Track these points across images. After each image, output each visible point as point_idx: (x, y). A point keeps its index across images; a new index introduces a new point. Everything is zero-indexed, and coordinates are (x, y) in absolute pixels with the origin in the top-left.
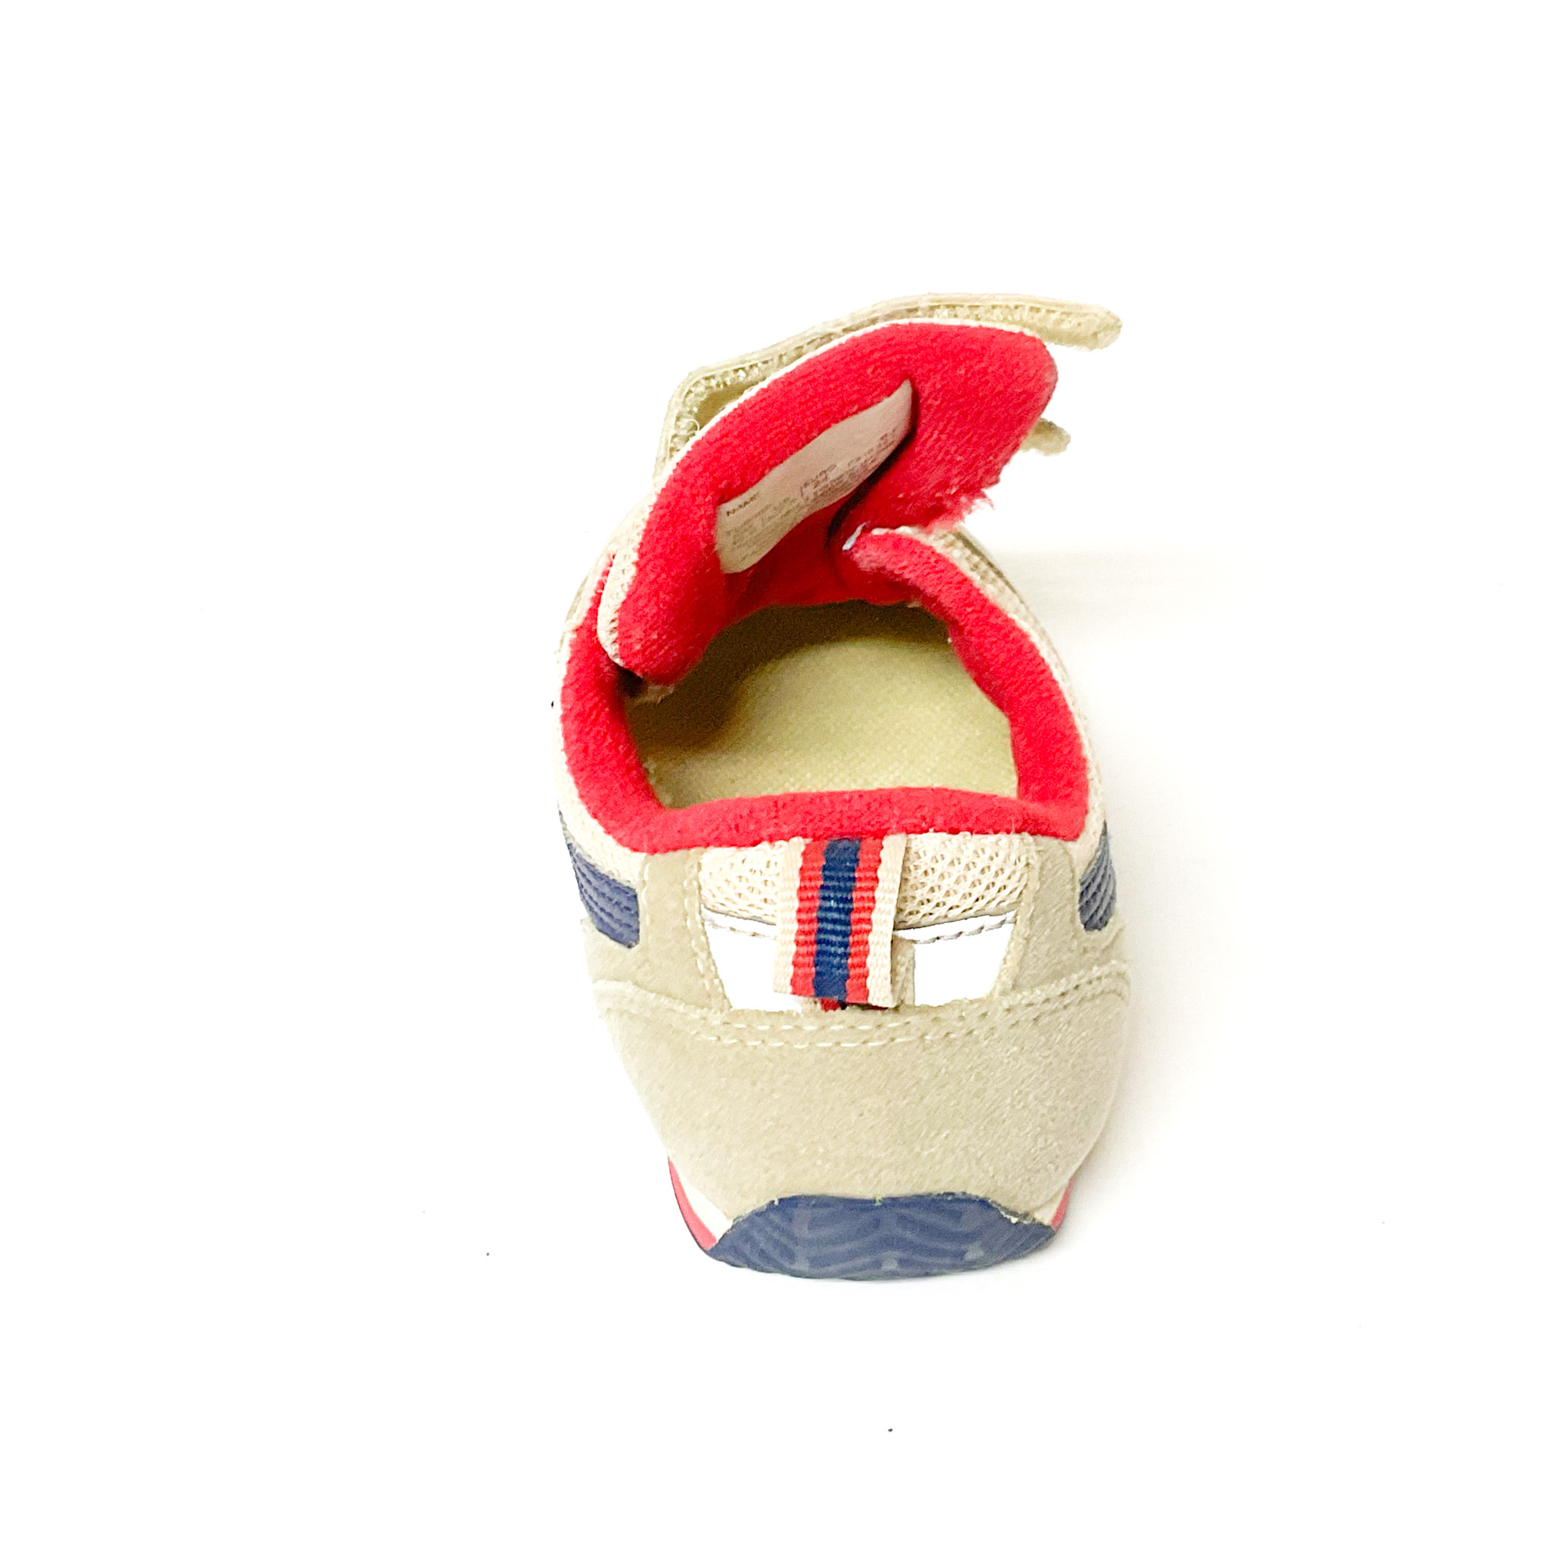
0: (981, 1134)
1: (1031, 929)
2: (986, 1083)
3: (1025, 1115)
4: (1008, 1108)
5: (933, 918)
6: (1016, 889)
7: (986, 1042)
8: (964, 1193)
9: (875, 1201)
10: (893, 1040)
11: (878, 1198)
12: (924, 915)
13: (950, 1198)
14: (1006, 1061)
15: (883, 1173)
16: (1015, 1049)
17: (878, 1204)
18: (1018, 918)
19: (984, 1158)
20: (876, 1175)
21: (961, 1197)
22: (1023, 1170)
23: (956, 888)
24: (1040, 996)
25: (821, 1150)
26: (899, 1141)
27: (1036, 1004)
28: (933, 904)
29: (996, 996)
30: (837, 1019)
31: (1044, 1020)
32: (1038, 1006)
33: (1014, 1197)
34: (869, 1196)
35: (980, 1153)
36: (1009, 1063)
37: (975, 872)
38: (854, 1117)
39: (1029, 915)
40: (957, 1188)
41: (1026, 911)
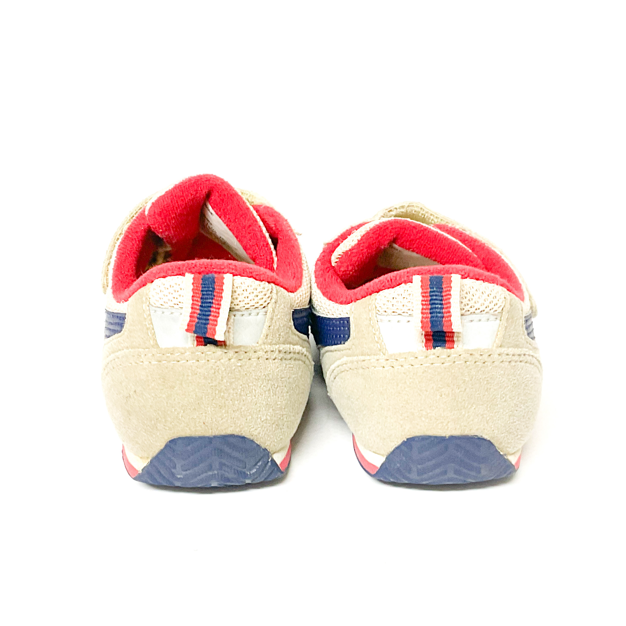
0: (489, 409)
1: (507, 323)
2: (491, 385)
3: (506, 404)
4: (499, 400)
5: (469, 312)
6: (501, 306)
7: (491, 367)
8: (482, 436)
9: (446, 437)
10: (454, 362)
11: (447, 436)
12: (466, 311)
13: (476, 437)
14: (498, 377)
15: (449, 424)
16: (502, 372)
17: (447, 438)
18: (502, 318)
19: (490, 421)
20: (447, 425)
21: (480, 437)
22: (505, 431)
23: (479, 300)
24: (511, 351)
25: (424, 413)
26: (456, 409)
27: (510, 355)
28: (469, 306)
29: (494, 348)
30: (432, 353)
31: (513, 364)
32: (511, 356)
33: (501, 443)
34: (444, 435)
35: (488, 418)
36: (499, 378)
37: (485, 295)
38: (438, 397)
39: (507, 317)
40: (479, 434)
41: (505, 315)
